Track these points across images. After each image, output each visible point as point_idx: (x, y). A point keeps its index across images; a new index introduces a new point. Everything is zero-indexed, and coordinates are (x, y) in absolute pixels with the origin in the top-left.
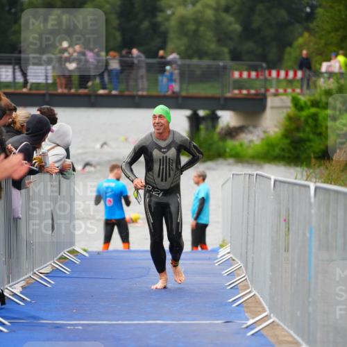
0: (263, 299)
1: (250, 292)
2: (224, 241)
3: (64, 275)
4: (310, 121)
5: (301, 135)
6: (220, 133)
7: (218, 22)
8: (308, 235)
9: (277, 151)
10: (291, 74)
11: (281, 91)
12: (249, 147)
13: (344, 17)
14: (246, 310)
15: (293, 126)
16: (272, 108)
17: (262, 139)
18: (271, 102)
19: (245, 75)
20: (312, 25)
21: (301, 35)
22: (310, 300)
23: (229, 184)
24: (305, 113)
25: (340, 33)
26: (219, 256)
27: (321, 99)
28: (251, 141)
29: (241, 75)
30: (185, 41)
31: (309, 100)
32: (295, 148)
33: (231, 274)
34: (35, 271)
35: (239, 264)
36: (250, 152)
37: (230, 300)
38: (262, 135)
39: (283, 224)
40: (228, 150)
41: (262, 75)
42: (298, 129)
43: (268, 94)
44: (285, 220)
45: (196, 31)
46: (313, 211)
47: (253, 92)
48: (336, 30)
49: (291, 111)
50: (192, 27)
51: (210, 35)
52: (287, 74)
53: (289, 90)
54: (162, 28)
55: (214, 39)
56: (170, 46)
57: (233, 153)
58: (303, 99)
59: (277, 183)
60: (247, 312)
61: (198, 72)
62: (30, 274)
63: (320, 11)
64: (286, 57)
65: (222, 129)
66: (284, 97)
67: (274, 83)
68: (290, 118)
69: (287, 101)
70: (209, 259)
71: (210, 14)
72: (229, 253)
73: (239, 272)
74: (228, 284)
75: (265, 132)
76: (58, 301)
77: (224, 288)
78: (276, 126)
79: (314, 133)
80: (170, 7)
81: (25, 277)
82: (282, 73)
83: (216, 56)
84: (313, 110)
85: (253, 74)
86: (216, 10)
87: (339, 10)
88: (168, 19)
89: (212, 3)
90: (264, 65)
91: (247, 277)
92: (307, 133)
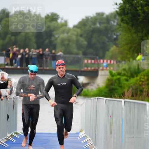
2: (81, 129)
3: (13, 142)
4: (117, 81)
5: (113, 87)
7: (77, 41)
8: (121, 122)
9: (103, 93)
10: (109, 61)
12: (91, 92)
13: (130, 39)
15: (110, 83)
16: (101, 75)
17: (97, 89)
18: (100, 73)
20: (117, 42)
21: (112, 46)
23: (84, 106)
24: (115, 78)
25: (129, 45)
26: (80, 135)
27: (121, 72)
28: (92, 89)
29: (88, 61)
30: (63, 48)
31: (116, 72)
32: (111, 92)
33: (86, 143)
35: (89, 138)
38: (97, 87)
41: (96, 62)
42: (112, 84)
43: (99, 69)
44: (111, 117)
45: (68, 45)
46: (123, 112)
47: (93, 68)
48: (127, 44)
49: (109, 76)
50: (66, 42)
55: (76, 47)
56: (57, 50)
57: (84, 94)
58: (114, 72)
61: (69, 61)
63: (120, 37)
64: (106, 55)
66: (106, 71)
68: (109, 80)
69: (107, 73)
70: (76, 136)
71: (74, 37)
72: (84, 134)
73: (88, 141)
74: (84, 146)
75: (98, 85)
77: (83, 148)
78: (103, 83)
79: (119, 86)
80: (57, 34)
82: (105, 61)
83: (77, 54)
84: (118, 77)
85: (93, 61)
86: (77, 35)
87: (129, 36)
88: (56, 39)
89: (75, 33)
90: (97, 57)
91: (92, 143)
92: (116, 86)
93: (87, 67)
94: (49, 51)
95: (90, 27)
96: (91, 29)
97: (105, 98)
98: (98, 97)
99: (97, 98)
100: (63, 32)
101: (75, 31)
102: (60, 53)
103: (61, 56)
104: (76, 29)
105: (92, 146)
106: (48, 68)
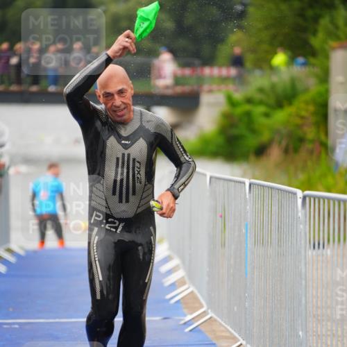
0: (201, 295)
1: (187, 288)
8: (244, 231)
10: (224, 72)
11: (215, 88)
13: (274, 15)
16: (206, 104)
37: (168, 297)
39: (219, 220)
42: (232, 126)
43: (202, 90)
44: (221, 216)
46: (248, 207)
47: (187, 88)
52: (220, 71)
59: (213, 180)
60: (185, 308)
68: (224, 115)
69: (221, 98)
80: (102, 3)
85: (187, 72)
87: (270, 9)
90: (197, 62)
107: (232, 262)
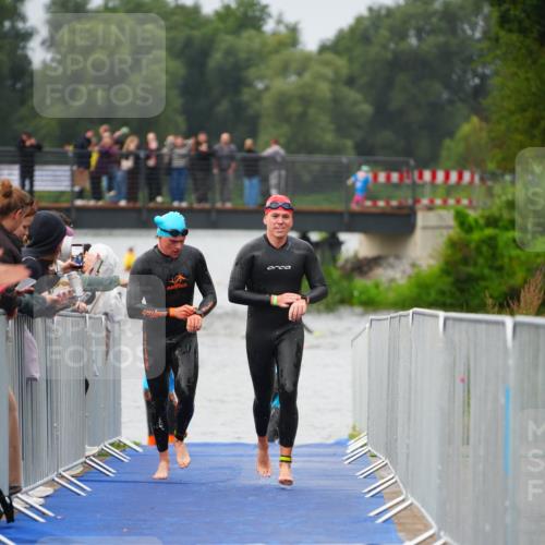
0: (427, 511)
1: (403, 501)
2: (354, 428)
3: (106, 478)
4: (485, 248)
5: (471, 270)
6: (343, 268)
7: (336, 101)
8: (502, 400)
9: (433, 295)
10: (454, 176)
11: (438, 202)
12: (389, 288)
13: (534, 89)
14: (398, 528)
15: (459, 256)
16: (425, 228)
17: (410, 277)
18: (422, 219)
19: (382, 177)
20: (486, 102)
21: (467, 119)
22: (507, 503)
23: (363, 342)
24: (476, 236)
25: (529, 114)
26: (349, 451)
27: (501, 216)
28: (392, 280)
29: (375, 178)
30: (285, 129)
31: (482, 217)
32: (462, 291)
33: (371, 476)
34: (60, 471)
35: (382, 460)
36: (392, 296)
37: (372, 514)
38: (409, 271)
39: (460, 387)
40: (356, 293)
41: (408, 178)
42: (466, 261)
43: (418, 206)
44: (463, 380)
45: (303, 115)
46: (511, 363)
47: (394, 203)
48: (523, 110)
49: (455, 232)
50: (296, 109)
51: (324, 120)
52: (447, 177)
53: (451, 202)
54: (251, 112)
55: (332, 127)
56: (263, 137)
57: (364, 298)
58: (473, 215)
59: (449, 323)
60: (401, 531)
61: (307, 178)
62: (53, 476)
63: (495, 81)
64: (444, 153)
65: (347, 261)
66: (443, 212)
67: (428, 189)
68: (453, 244)
69: (448, 217)
70: (334, 455)
71: (324, 89)
72: (365, 445)
73: (382, 473)
74: (366, 490)
75: (413, 265)
76: (99, 516)
77: (361, 497)
78: (431, 257)
79: (491, 267)
80: (261, 78)
81: (46, 480)
82: (440, 175)
83: (337, 150)
84: (489, 232)
85: (395, 177)
86: (334, 82)
87: (527, 79)
88: (258, 96)
89: (329, 72)
90: (412, 162)
91: (397, 478)
92: (480, 267)
93: (374, 199)
94: (232, 141)
95: (385, 47)
96: (389, 56)
97: (442, 314)
98: (415, 309)
99: (411, 311)
100: (284, 70)
101: (327, 64)
102: (273, 149)
103: (279, 159)
104: (329, 56)
105: (393, 488)
106: (229, 205)
107: (482, 452)
